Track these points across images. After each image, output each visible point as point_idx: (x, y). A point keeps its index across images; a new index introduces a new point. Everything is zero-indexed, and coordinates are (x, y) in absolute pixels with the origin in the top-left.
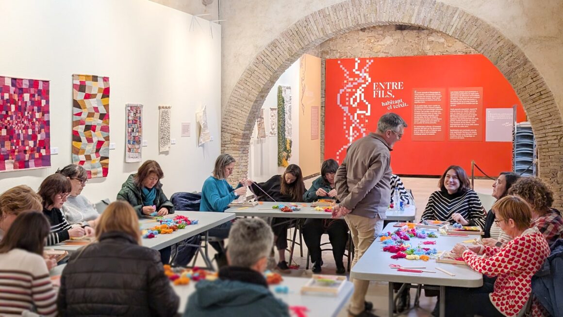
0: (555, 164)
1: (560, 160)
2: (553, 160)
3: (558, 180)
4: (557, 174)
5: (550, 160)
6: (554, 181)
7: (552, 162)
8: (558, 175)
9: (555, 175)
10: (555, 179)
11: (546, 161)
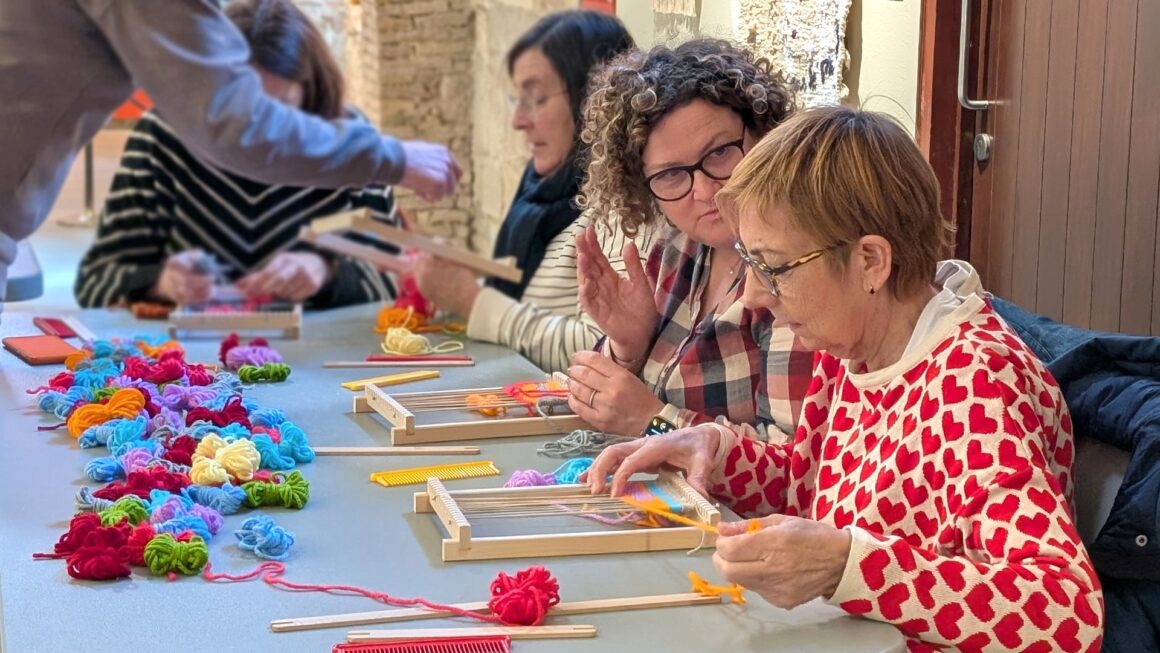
0: (434, 46)
1: (450, 34)
2: (427, 33)
3: (444, 107)
4: (438, 85)
5: (415, 33)
6: (430, 112)
7: (422, 40)
8: (444, 90)
9: (433, 91)
10: (432, 104)
11: (399, 36)
